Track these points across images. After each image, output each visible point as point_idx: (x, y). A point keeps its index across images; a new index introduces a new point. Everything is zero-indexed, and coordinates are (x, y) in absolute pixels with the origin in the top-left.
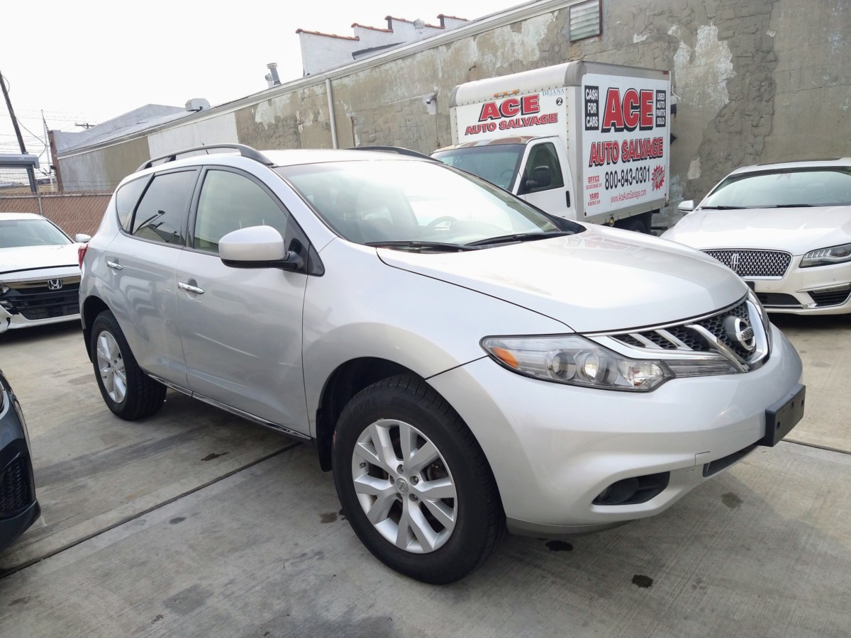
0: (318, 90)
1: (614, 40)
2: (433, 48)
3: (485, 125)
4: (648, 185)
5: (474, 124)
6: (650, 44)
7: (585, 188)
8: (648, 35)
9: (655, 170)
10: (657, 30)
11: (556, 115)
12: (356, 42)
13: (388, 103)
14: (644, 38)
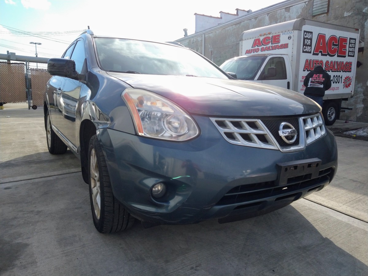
0: (199, 39)
1: (334, 15)
2: (249, 20)
3: (254, 49)
4: (341, 85)
5: (249, 49)
6: (353, 17)
7: (299, 81)
8: (352, 12)
9: (346, 78)
10: (357, 9)
11: (287, 44)
12: (220, 19)
13: (227, 45)
14: (350, 14)
